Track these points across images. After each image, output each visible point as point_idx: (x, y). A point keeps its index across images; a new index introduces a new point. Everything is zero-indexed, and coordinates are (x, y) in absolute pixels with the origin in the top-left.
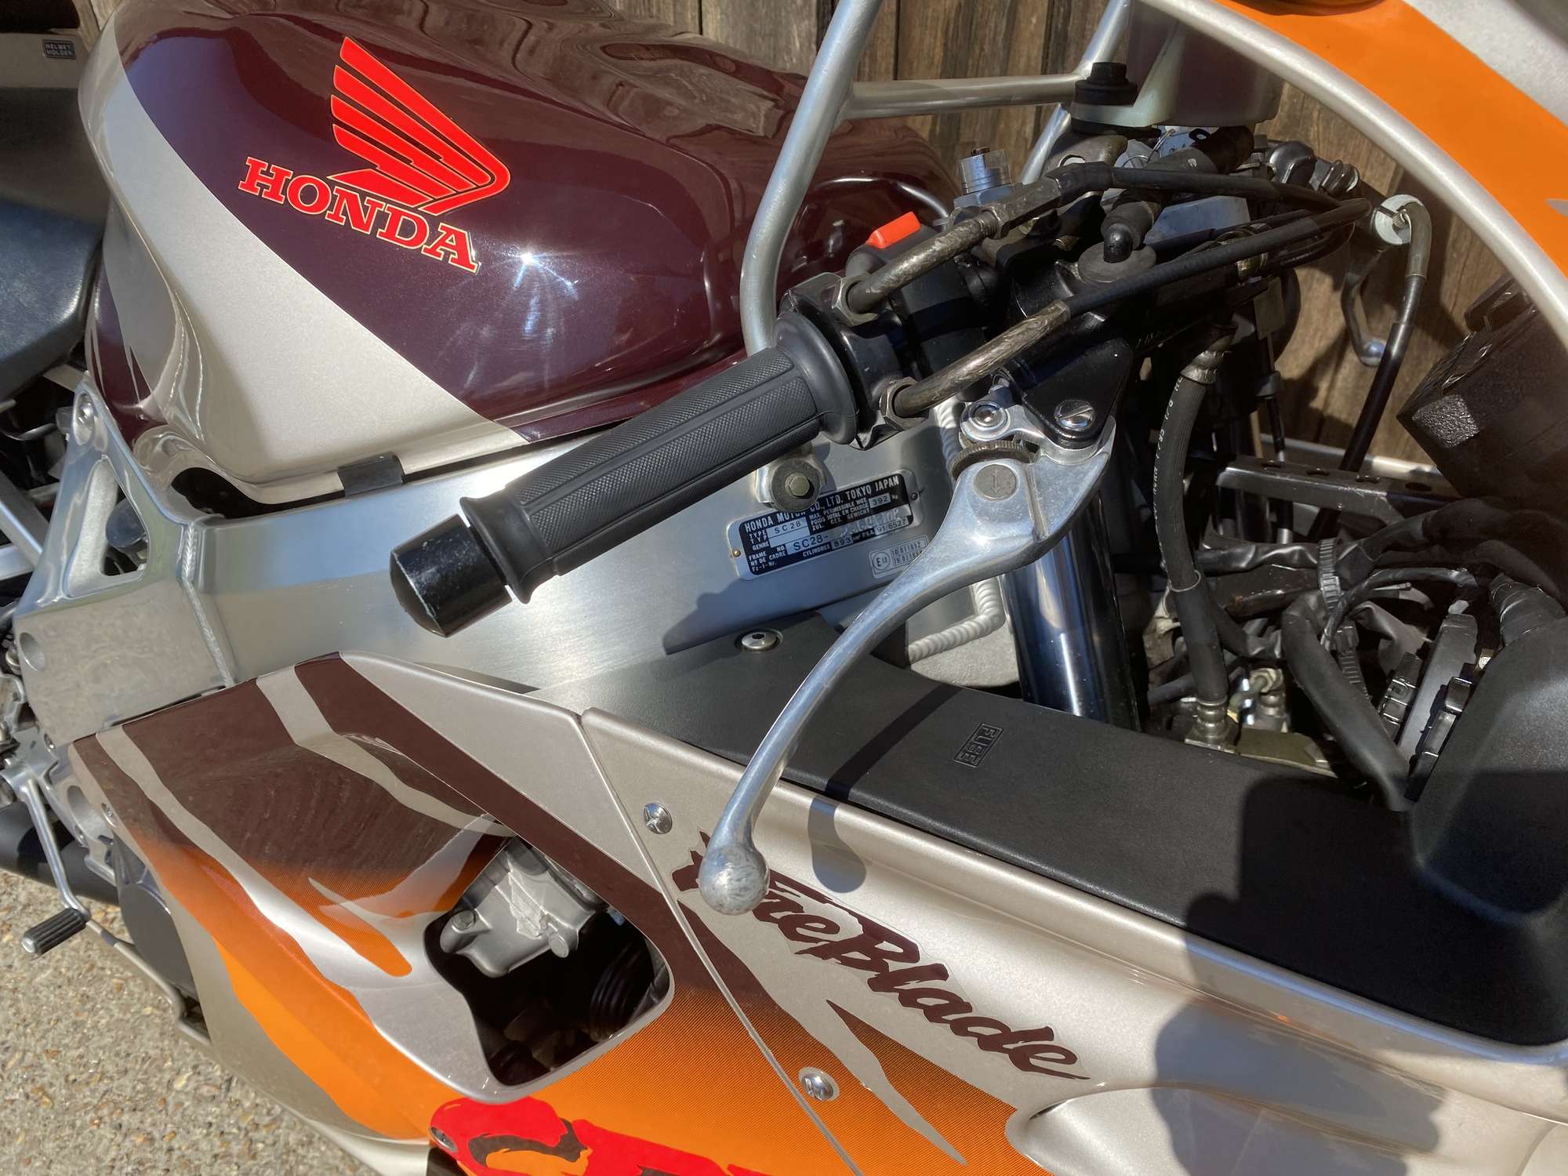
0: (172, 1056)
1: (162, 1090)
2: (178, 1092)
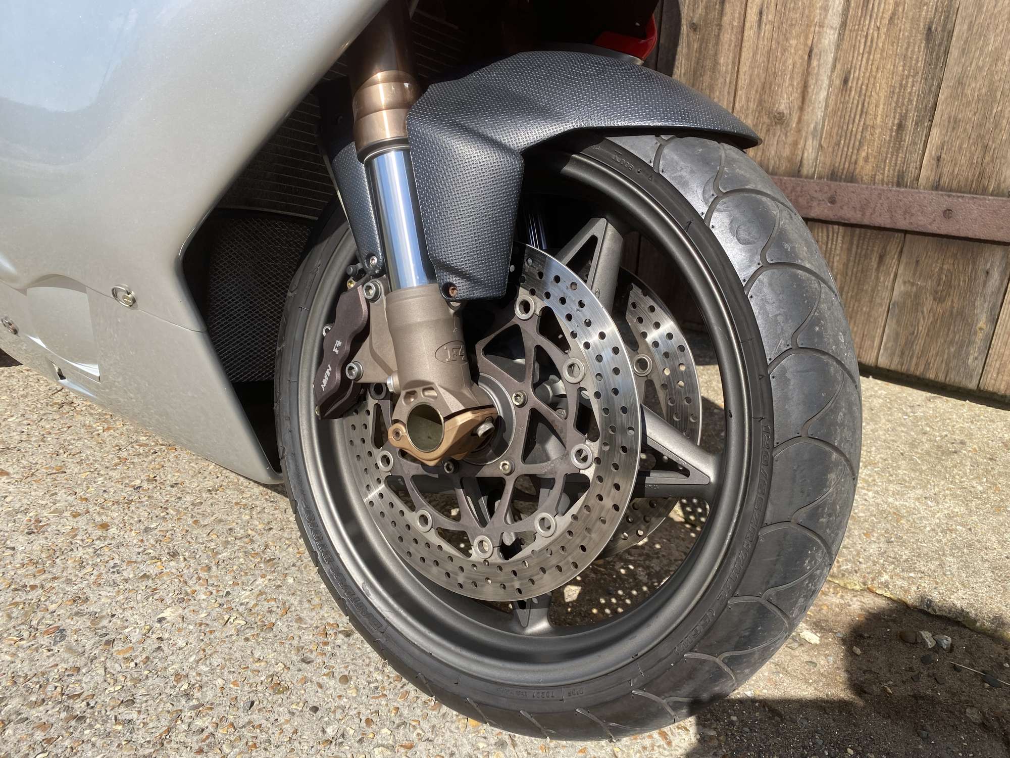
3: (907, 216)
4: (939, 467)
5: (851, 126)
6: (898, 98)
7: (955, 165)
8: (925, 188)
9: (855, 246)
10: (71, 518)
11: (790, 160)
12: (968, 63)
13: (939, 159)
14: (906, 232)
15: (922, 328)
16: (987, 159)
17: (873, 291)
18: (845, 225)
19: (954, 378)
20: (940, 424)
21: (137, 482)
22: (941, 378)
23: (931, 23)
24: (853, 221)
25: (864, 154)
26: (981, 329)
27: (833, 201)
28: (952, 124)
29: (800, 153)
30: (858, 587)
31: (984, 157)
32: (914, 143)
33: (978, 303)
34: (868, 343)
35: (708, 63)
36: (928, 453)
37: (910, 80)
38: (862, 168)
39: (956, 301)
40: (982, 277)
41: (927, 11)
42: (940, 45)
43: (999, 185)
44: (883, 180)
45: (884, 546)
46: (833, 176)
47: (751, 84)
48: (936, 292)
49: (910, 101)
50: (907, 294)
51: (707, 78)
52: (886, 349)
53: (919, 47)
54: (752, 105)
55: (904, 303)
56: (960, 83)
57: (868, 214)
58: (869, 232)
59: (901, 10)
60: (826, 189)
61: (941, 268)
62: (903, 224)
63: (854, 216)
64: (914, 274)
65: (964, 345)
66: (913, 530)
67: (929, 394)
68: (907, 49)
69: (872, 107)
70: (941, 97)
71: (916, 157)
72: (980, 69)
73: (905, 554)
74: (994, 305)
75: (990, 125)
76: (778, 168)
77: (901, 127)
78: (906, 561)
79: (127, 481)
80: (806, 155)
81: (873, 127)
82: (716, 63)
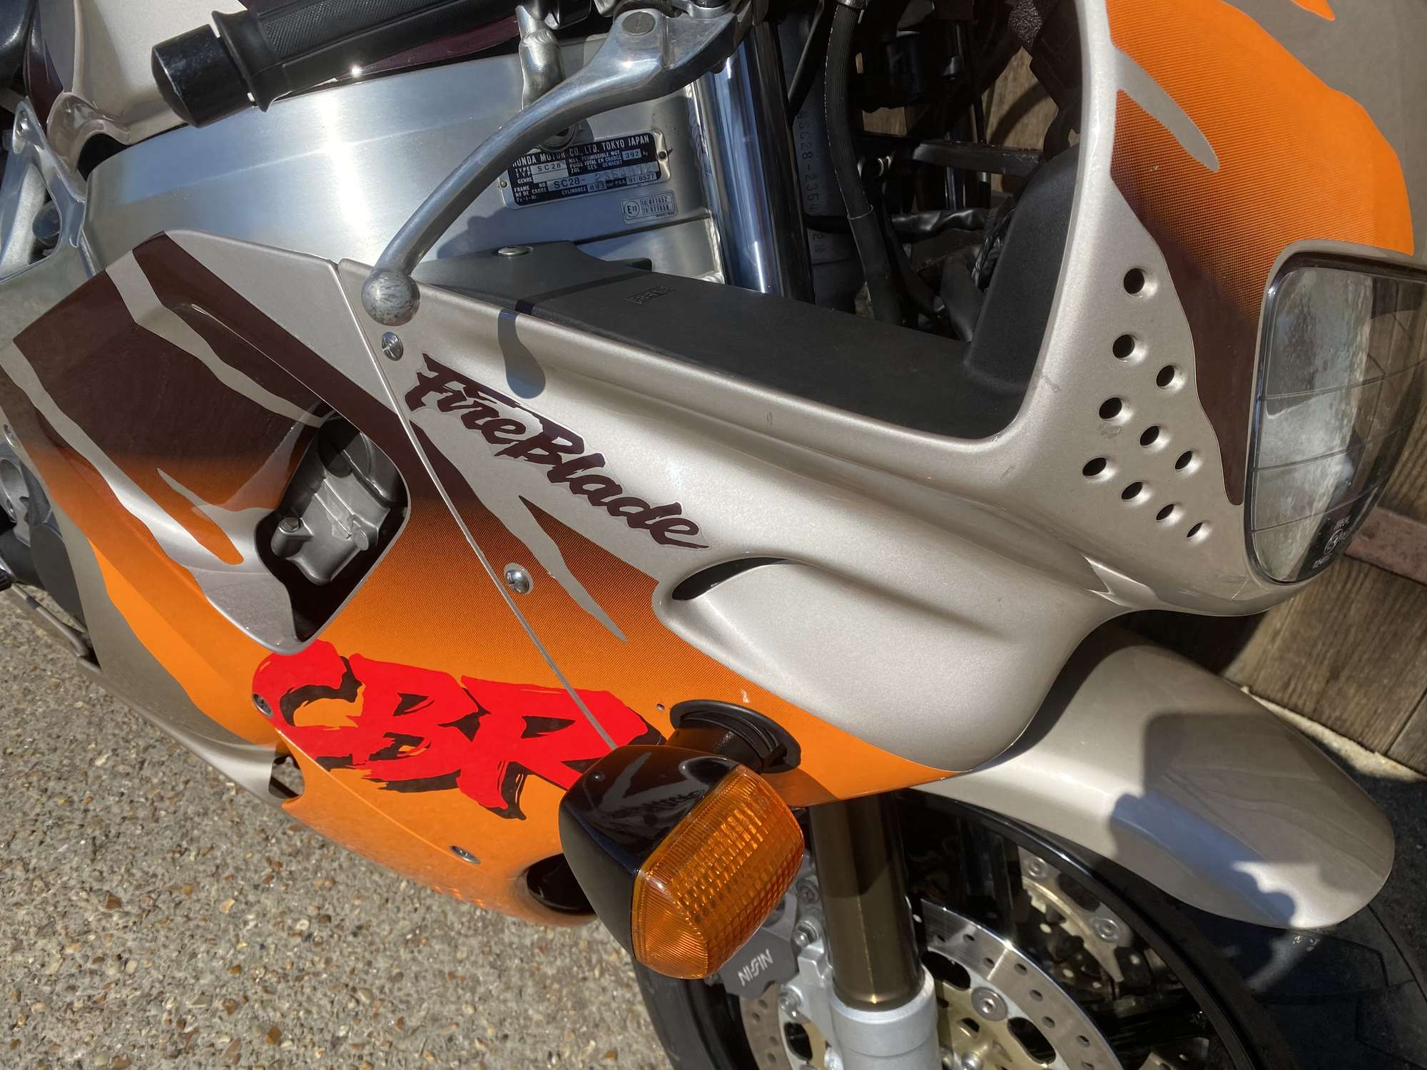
0: (96, 740)
1: (84, 766)
2: (98, 768)
10: (224, 1015)
21: (303, 925)
79: (289, 922)
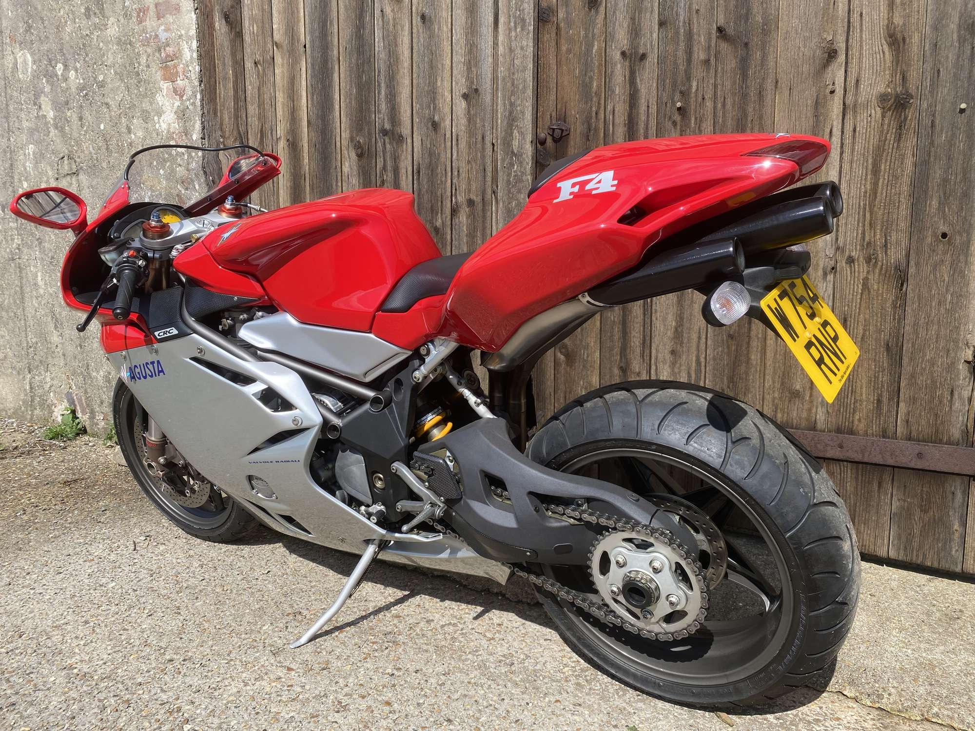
3: (894, 457)
4: (950, 629)
5: (846, 400)
6: (874, 384)
7: (919, 425)
8: (901, 439)
9: (860, 476)
11: (807, 420)
12: (915, 365)
13: (907, 422)
14: (894, 467)
15: (917, 531)
16: (939, 422)
17: (878, 505)
18: (851, 462)
19: (945, 565)
20: (942, 598)
22: (936, 565)
23: (888, 341)
24: (856, 460)
25: (857, 417)
26: (956, 530)
27: (841, 447)
28: (912, 400)
29: (813, 415)
30: (918, 718)
31: (936, 420)
32: (889, 411)
33: (950, 513)
34: (879, 541)
35: (743, 358)
36: (940, 620)
37: (881, 374)
38: (858, 426)
39: (935, 512)
40: (951, 496)
41: (884, 335)
42: (896, 354)
43: (949, 438)
44: (873, 433)
45: (929, 688)
46: (839, 431)
47: (775, 373)
48: (922, 506)
49: (883, 386)
50: (902, 507)
51: (743, 368)
52: (893, 545)
53: (883, 355)
54: (778, 385)
55: (901, 513)
56: (913, 376)
57: (866, 455)
58: (869, 467)
59: (868, 333)
60: (835, 439)
61: (922, 490)
62: (891, 462)
63: (858, 457)
64: (904, 494)
65: (947, 541)
66: (945, 675)
67: (928, 577)
68: (875, 356)
69: (858, 388)
70: (902, 385)
71: (892, 420)
72: (924, 369)
73: (944, 692)
74: (962, 515)
75: (936, 401)
76: (800, 424)
77: (879, 401)
78: (946, 697)
80: (818, 417)
81: (861, 401)
82: (749, 359)
